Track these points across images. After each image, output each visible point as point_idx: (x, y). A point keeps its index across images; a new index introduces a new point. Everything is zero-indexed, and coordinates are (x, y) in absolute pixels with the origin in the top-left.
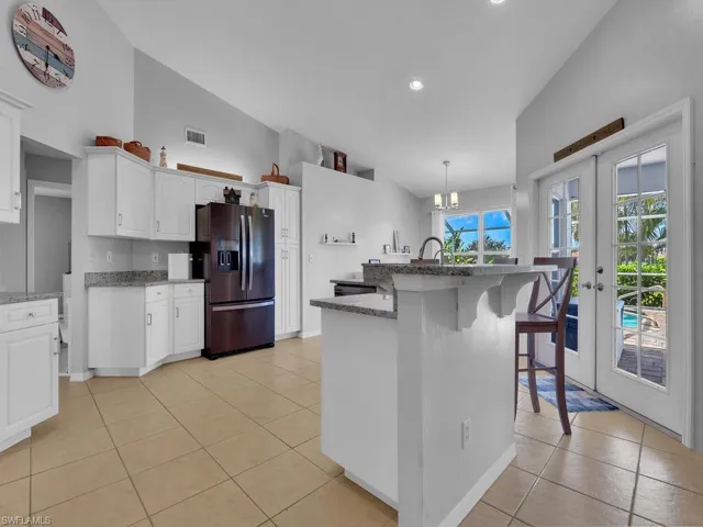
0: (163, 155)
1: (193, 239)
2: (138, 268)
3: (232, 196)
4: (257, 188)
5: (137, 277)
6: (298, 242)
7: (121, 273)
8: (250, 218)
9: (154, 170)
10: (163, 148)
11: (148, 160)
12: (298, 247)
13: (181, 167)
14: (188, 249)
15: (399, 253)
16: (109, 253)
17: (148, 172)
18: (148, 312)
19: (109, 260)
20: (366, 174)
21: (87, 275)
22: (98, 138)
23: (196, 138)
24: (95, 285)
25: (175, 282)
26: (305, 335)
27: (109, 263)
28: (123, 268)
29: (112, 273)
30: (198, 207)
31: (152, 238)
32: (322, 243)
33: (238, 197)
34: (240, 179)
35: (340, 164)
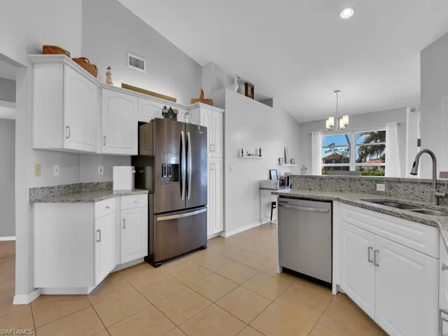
0: (108, 74)
1: (136, 154)
2: (84, 179)
3: (170, 114)
4: (188, 109)
5: (83, 189)
6: (221, 156)
7: (68, 186)
8: (189, 133)
9: (101, 87)
10: (109, 68)
11: (96, 76)
12: (221, 160)
13: (124, 86)
14: (130, 162)
15: (289, 164)
16: (56, 167)
17: (95, 88)
18: (97, 229)
19: (56, 174)
20: (268, 102)
21: (33, 190)
22: (45, 47)
23: (137, 64)
24: (40, 201)
25: (120, 194)
26: (227, 235)
27: (57, 176)
28: (70, 181)
29: (59, 187)
30: (140, 124)
31: (99, 152)
32: (238, 156)
33: (175, 116)
34: (175, 100)
35: (249, 93)
